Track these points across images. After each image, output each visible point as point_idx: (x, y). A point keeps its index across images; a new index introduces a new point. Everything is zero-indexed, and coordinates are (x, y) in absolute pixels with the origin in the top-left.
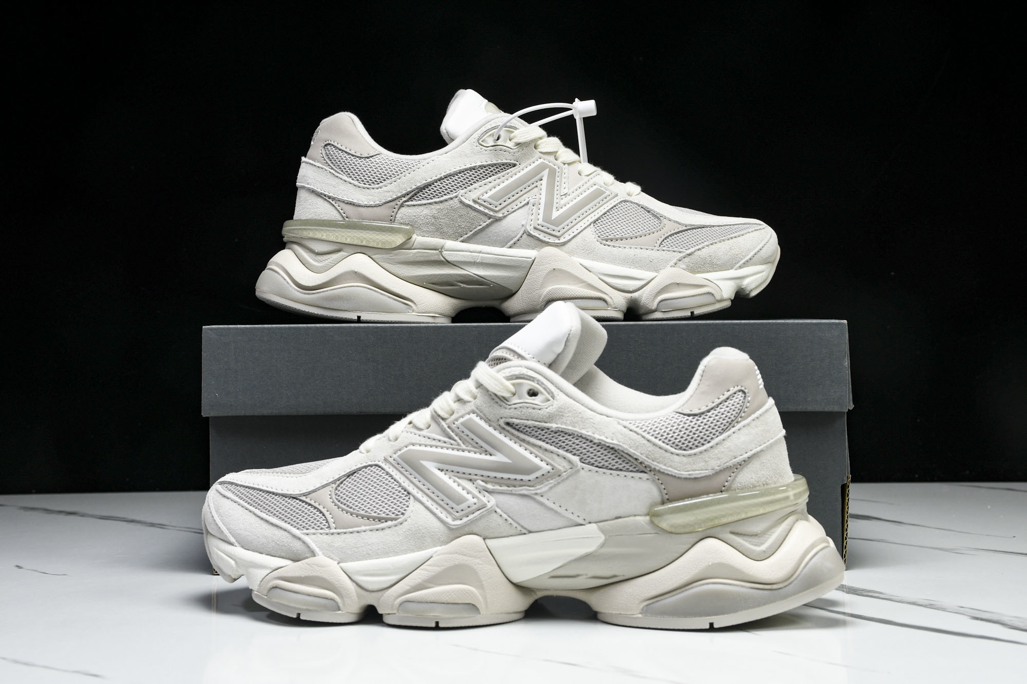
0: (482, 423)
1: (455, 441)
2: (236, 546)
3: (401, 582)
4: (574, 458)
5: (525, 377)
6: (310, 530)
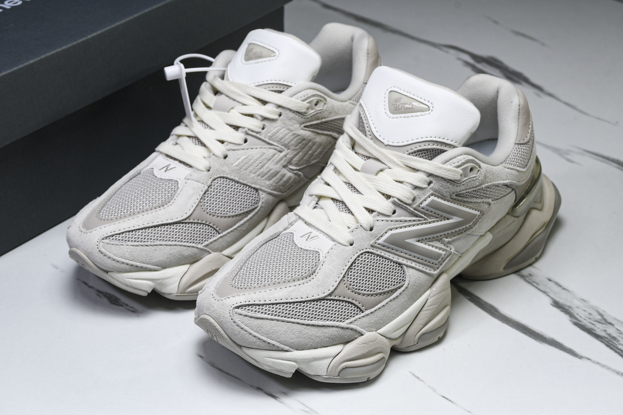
0: (440, 200)
2: (291, 351)
3: (413, 324)
4: (490, 200)
5: (468, 161)
6: (350, 319)
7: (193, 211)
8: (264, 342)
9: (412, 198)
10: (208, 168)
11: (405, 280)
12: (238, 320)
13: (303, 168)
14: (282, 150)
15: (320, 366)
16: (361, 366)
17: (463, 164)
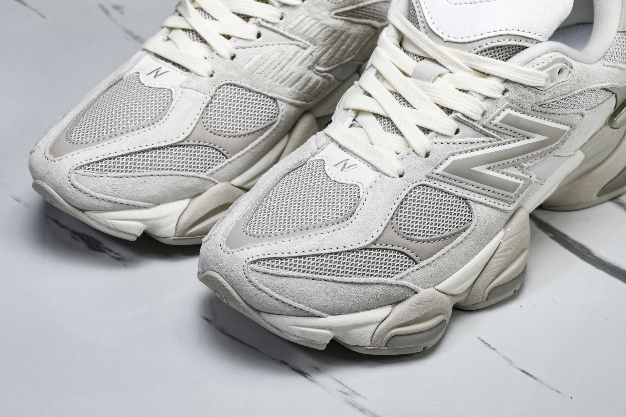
0: (517, 114)
1: (494, 137)
2: (325, 317)
3: (483, 275)
4: (583, 110)
5: (556, 61)
6: (400, 273)
7: (193, 130)
8: (289, 307)
9: (482, 112)
10: (211, 73)
11: (471, 220)
12: (254, 278)
13: (334, 69)
14: (306, 46)
15: (362, 335)
16: (415, 333)
17: (550, 64)
